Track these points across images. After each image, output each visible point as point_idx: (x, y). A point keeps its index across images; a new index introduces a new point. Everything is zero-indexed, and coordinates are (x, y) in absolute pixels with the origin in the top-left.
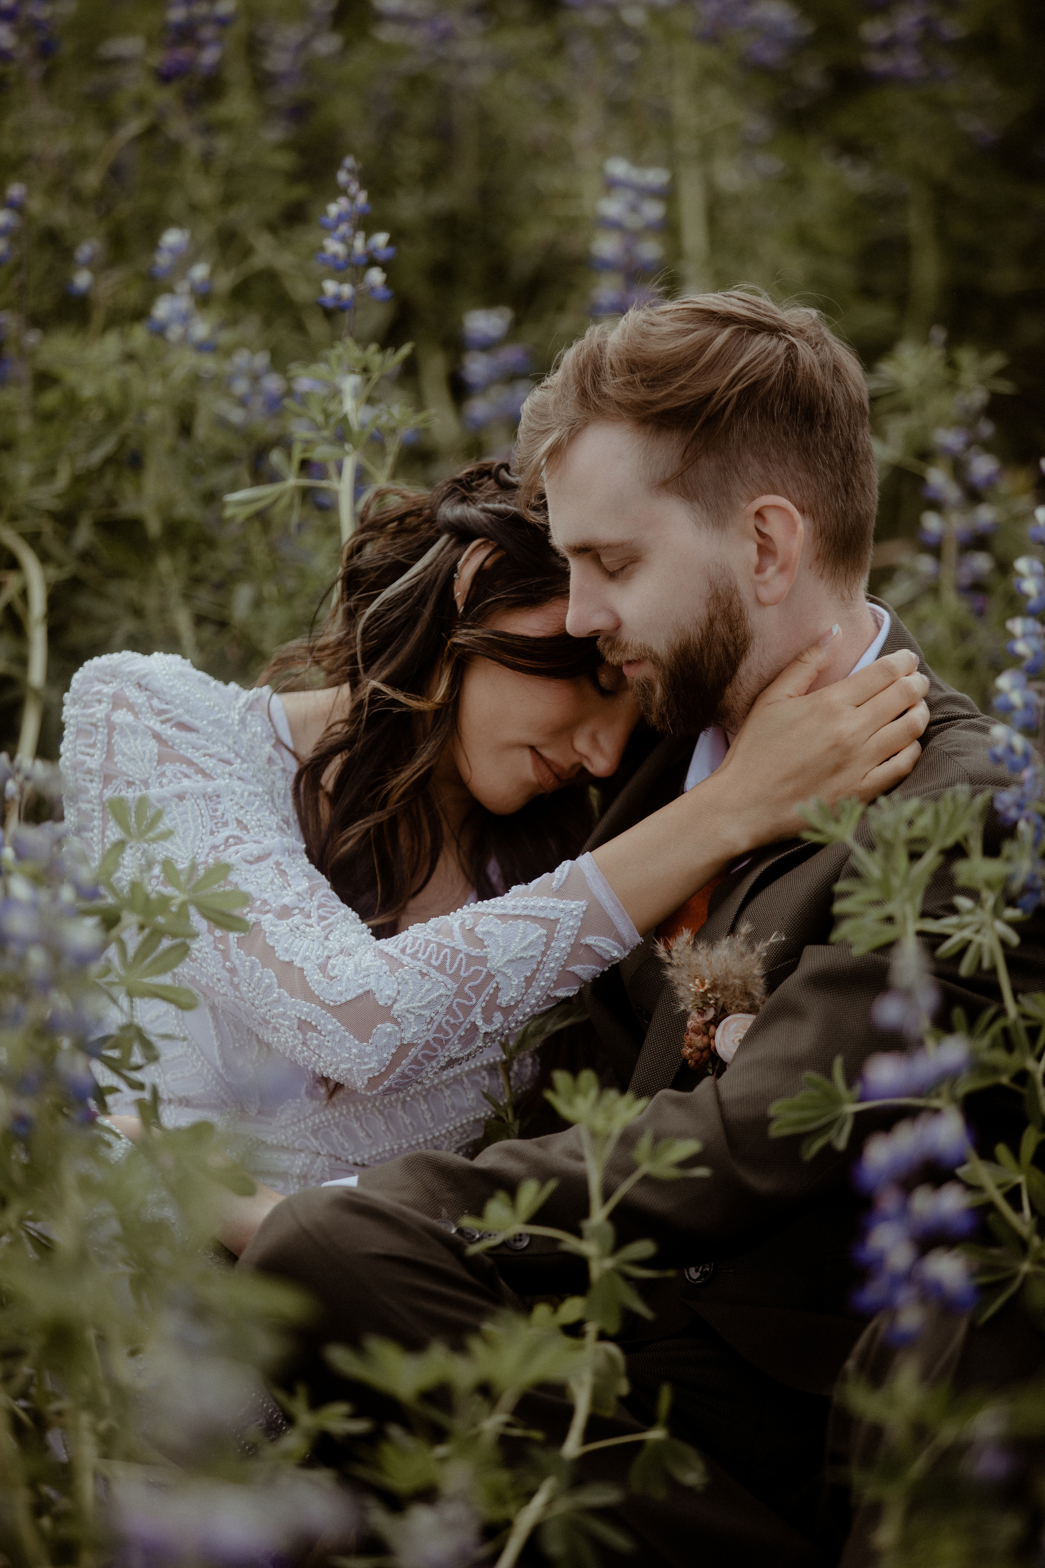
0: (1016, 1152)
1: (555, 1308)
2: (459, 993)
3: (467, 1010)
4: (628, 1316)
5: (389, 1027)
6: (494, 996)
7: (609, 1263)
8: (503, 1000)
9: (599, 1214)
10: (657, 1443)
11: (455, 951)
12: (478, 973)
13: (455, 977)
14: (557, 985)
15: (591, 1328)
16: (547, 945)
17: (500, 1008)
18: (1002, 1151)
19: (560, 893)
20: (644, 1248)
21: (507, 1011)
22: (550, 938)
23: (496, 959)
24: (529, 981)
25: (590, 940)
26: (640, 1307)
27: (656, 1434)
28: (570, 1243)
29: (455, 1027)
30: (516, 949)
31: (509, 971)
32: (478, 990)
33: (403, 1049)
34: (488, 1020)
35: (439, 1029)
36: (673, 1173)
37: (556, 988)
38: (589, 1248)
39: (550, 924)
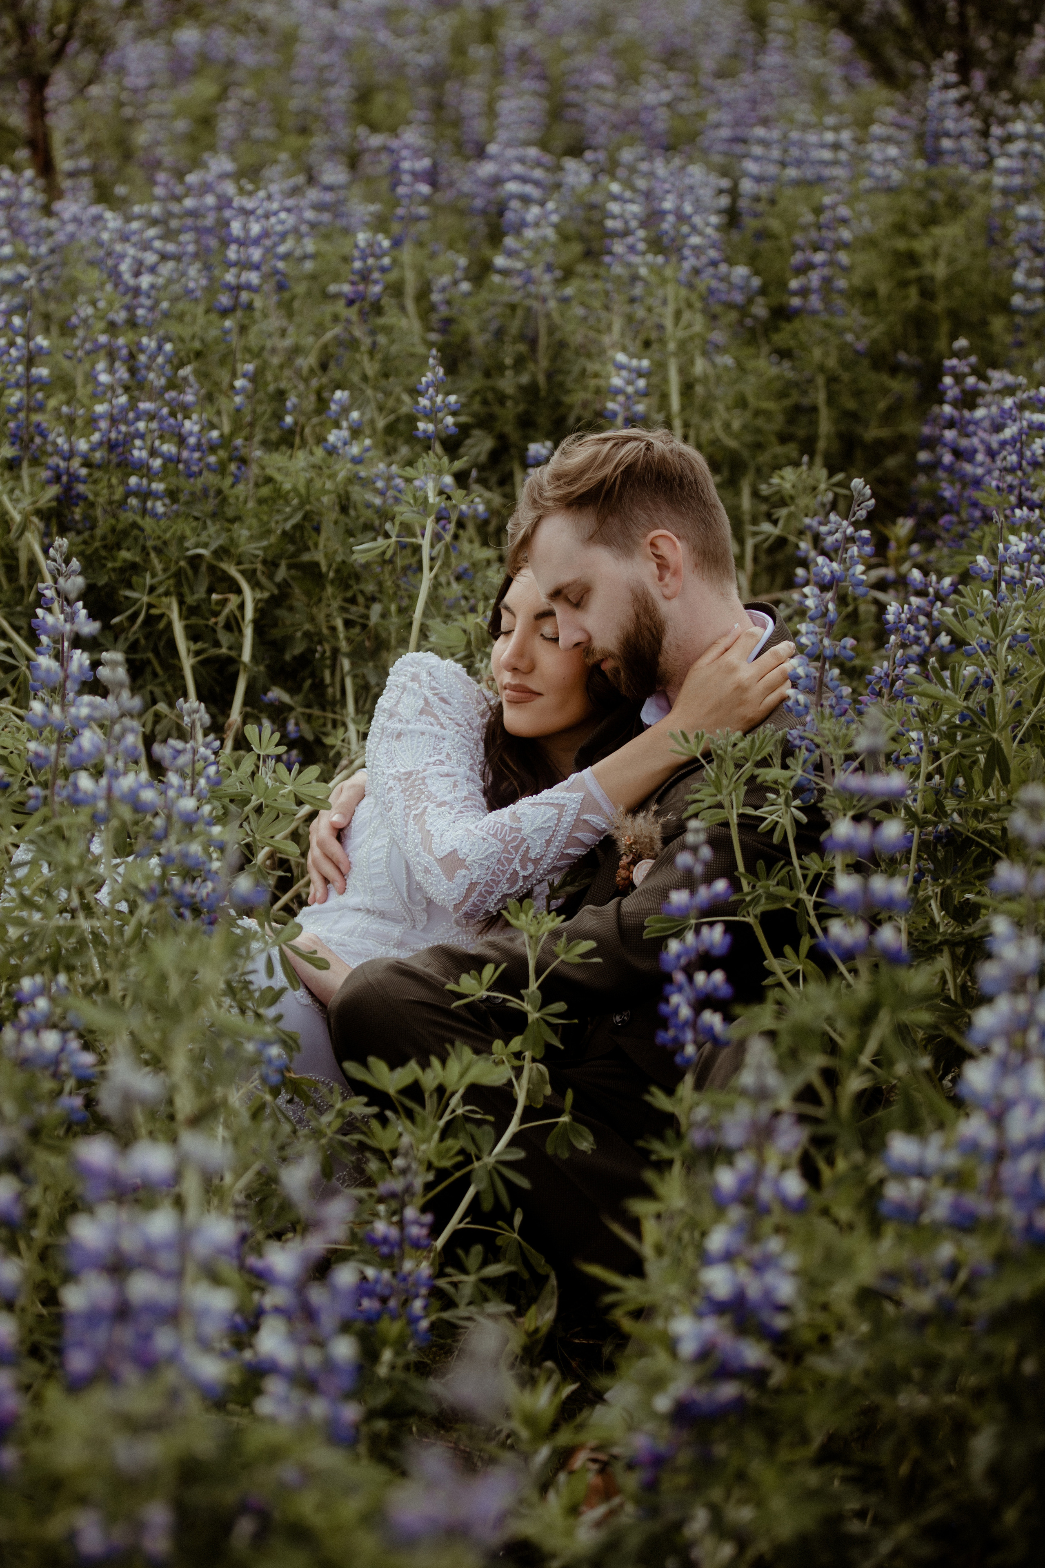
0: (796, 950)
1: (507, 1043)
2: (505, 850)
3: (510, 861)
4: (549, 1047)
5: (463, 872)
6: (527, 851)
7: (537, 1015)
8: (532, 855)
9: (533, 986)
10: (565, 1123)
11: (504, 825)
12: (516, 838)
13: (502, 840)
14: (568, 845)
15: (528, 1054)
16: (559, 819)
17: (530, 860)
18: (788, 949)
19: (568, 789)
20: (560, 1007)
21: (536, 862)
22: (560, 815)
23: (527, 829)
24: (548, 842)
25: (586, 817)
26: (556, 1043)
27: (565, 1119)
28: (514, 1003)
29: (504, 872)
30: (538, 823)
31: (535, 836)
32: (516, 848)
33: (473, 885)
34: (524, 868)
35: (494, 873)
36: (578, 960)
37: (566, 848)
38: (527, 1007)
39: (561, 807)
